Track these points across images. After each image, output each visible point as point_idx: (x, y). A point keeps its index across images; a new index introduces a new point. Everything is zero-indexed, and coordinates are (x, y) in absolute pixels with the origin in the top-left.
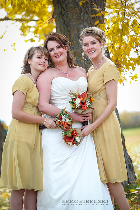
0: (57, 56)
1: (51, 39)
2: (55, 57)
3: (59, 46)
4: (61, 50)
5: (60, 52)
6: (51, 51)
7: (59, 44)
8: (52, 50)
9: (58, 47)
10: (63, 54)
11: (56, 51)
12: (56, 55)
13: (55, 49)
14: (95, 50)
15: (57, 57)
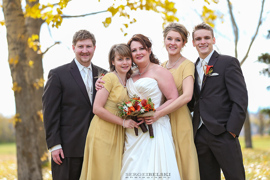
0: (139, 57)
1: (135, 39)
2: (137, 58)
3: (142, 47)
4: (144, 51)
5: (142, 54)
6: (133, 51)
7: (142, 46)
8: (135, 50)
9: (141, 49)
10: (145, 56)
11: (139, 52)
12: (137, 57)
13: (138, 50)
14: (176, 47)
15: (138, 59)
